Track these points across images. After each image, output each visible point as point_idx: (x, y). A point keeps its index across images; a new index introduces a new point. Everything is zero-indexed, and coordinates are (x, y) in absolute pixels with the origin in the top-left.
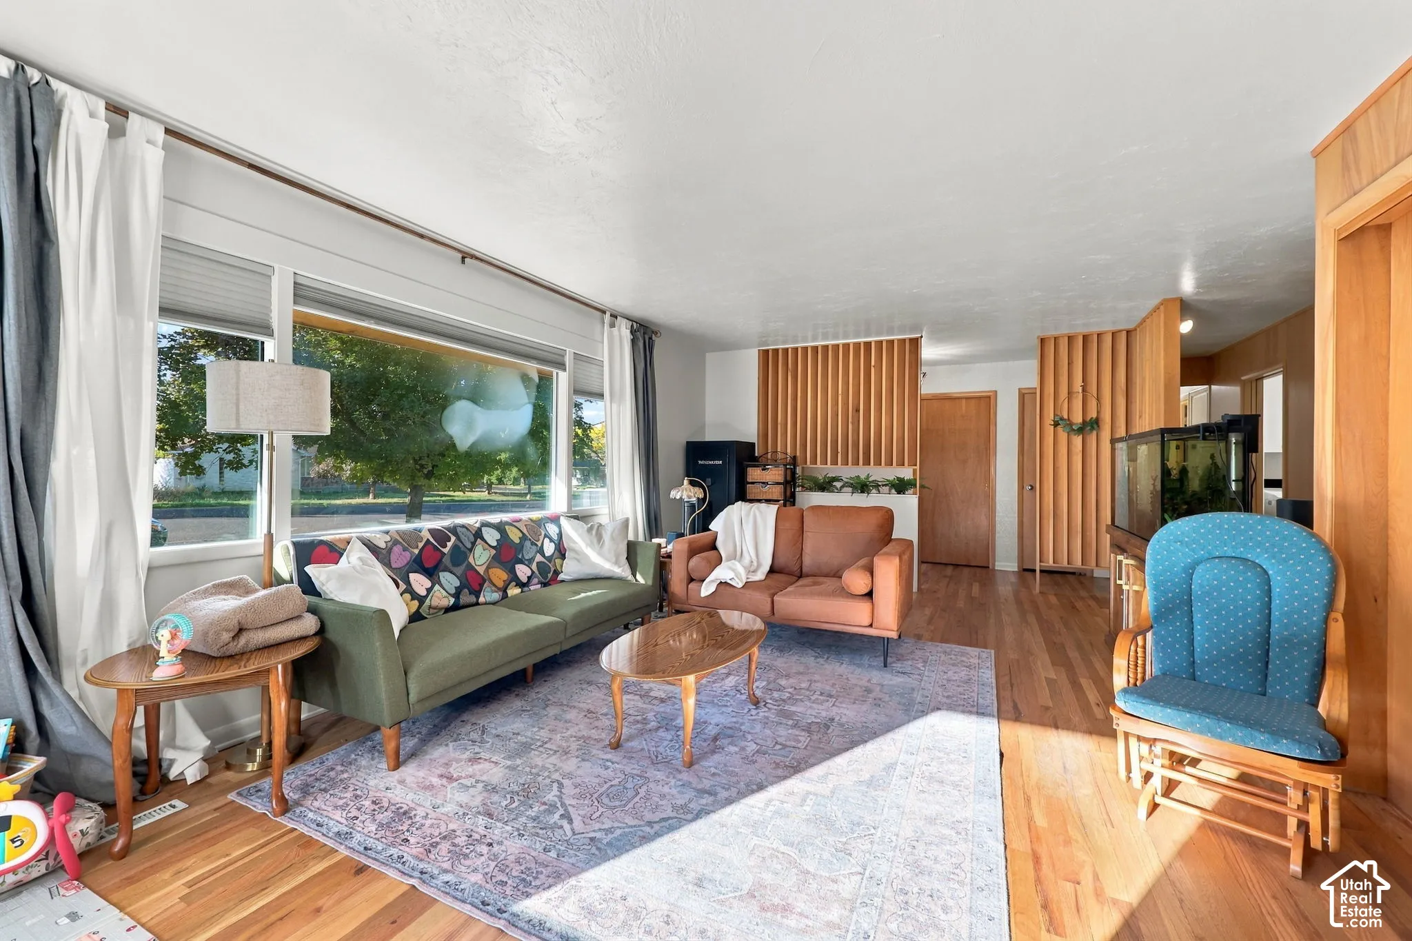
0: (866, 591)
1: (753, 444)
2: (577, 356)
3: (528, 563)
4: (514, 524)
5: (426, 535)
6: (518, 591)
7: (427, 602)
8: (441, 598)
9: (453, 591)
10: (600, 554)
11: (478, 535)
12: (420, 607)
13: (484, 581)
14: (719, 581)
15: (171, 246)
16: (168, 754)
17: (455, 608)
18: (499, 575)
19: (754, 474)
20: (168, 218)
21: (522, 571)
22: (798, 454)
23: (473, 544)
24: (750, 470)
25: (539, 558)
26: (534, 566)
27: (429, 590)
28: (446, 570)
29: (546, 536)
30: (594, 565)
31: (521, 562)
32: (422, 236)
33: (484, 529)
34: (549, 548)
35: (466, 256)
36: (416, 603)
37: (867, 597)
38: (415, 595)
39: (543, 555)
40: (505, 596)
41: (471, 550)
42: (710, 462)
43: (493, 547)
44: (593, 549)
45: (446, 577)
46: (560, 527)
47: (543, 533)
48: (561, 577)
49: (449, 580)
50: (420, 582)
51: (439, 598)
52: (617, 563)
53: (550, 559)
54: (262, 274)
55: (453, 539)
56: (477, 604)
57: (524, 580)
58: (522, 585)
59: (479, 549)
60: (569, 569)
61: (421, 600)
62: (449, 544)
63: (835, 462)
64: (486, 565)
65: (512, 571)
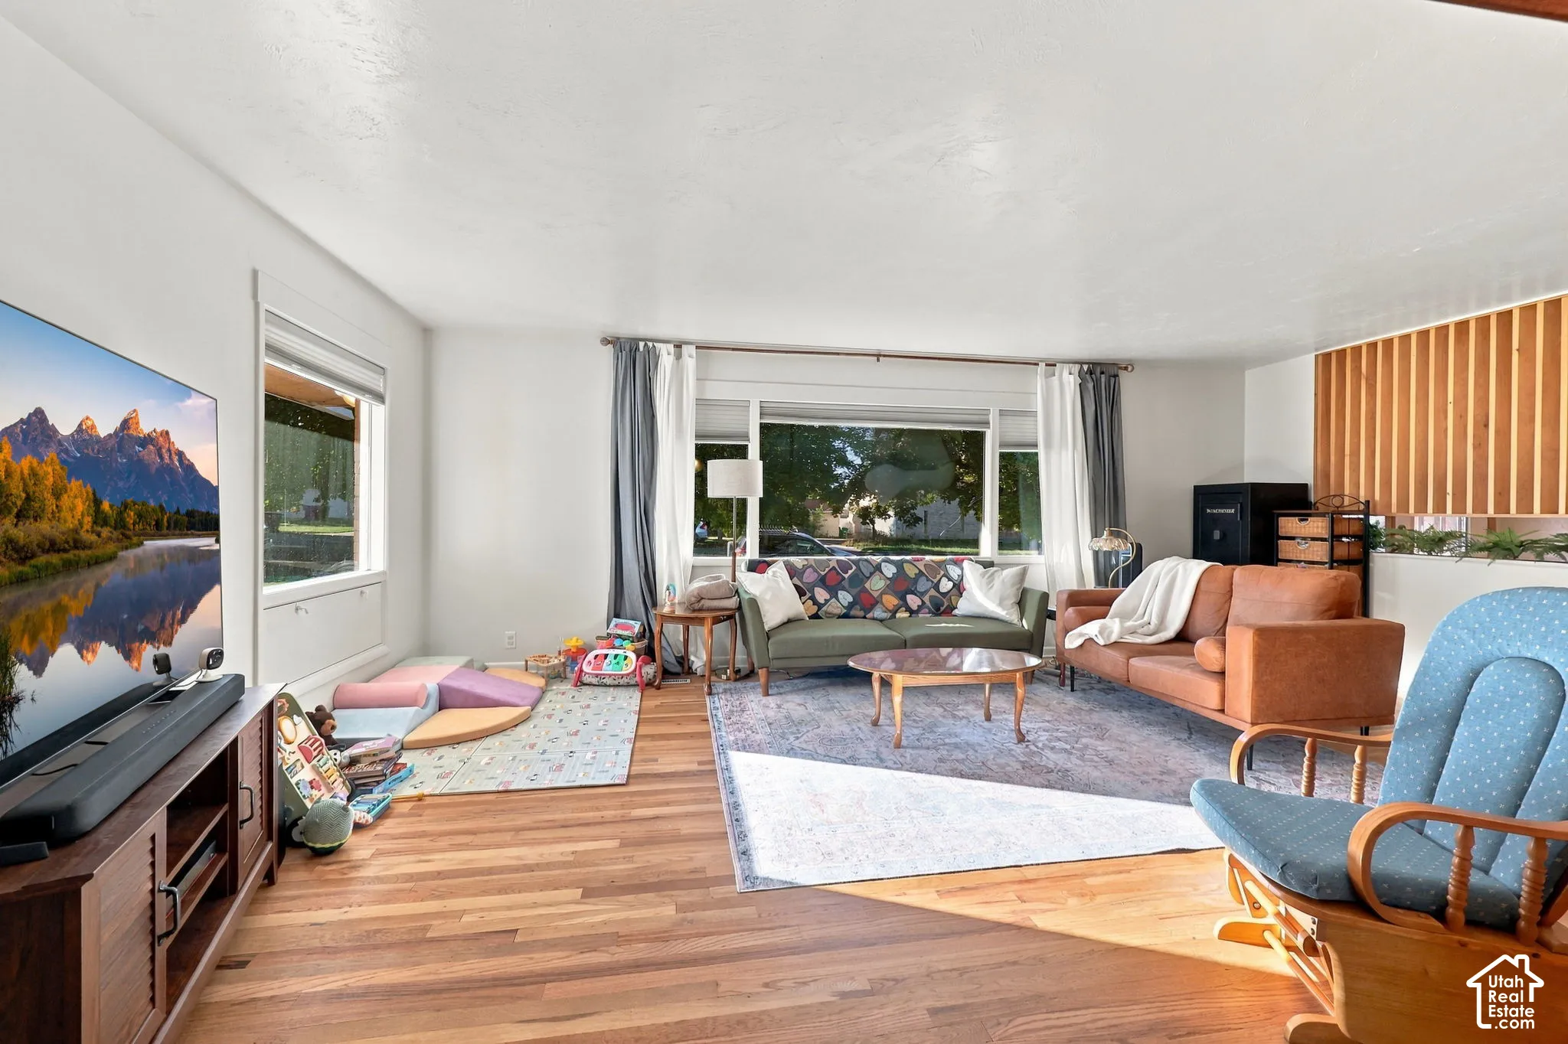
0: (1217, 668)
1: (1305, 486)
2: (1002, 413)
3: (921, 595)
4: (915, 563)
5: (833, 564)
6: (907, 615)
7: (824, 608)
8: (835, 607)
9: (846, 604)
10: (986, 595)
11: (878, 568)
12: (818, 611)
13: (877, 602)
14: (1087, 637)
15: (701, 403)
16: (692, 658)
17: (846, 616)
18: (891, 601)
19: (1289, 525)
20: (700, 388)
21: (913, 601)
22: (1377, 497)
23: (872, 574)
24: (1282, 521)
25: (933, 592)
26: (926, 599)
27: (827, 601)
28: (844, 589)
29: (944, 576)
30: (981, 605)
31: (913, 593)
32: (838, 354)
33: (883, 564)
34: (946, 586)
35: (878, 356)
36: (816, 608)
37: (1216, 675)
38: (815, 602)
39: (938, 591)
40: (893, 616)
41: (868, 578)
42: (1222, 511)
43: (888, 578)
44: (981, 590)
45: (842, 594)
46: (962, 569)
47: (942, 573)
48: (956, 612)
49: (845, 597)
50: (821, 595)
51: (833, 607)
52: (1001, 604)
53: (944, 595)
54: (745, 406)
55: (854, 567)
56: (865, 617)
57: (915, 607)
58: (912, 612)
59: (876, 577)
60: (963, 607)
61: (820, 606)
62: (850, 572)
63: (1440, 508)
64: (880, 591)
65: (903, 599)
